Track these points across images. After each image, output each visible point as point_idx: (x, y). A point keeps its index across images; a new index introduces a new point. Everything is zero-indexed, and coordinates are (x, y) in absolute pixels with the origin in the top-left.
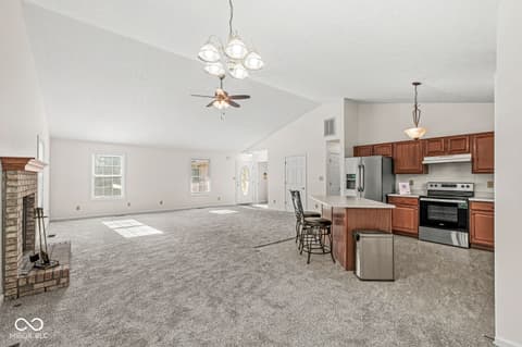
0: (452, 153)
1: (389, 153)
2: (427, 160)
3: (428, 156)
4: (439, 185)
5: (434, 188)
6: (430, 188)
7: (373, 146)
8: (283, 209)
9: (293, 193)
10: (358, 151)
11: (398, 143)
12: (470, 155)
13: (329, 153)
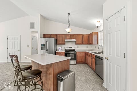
0: (71, 39)
1: (56, 37)
2: (66, 40)
3: (66, 39)
4: (68, 48)
5: (67, 49)
6: (66, 49)
7: (50, 35)
8: (6, 62)
9: (12, 56)
10: (44, 36)
11: (58, 35)
12: (75, 40)
13: (32, 36)
